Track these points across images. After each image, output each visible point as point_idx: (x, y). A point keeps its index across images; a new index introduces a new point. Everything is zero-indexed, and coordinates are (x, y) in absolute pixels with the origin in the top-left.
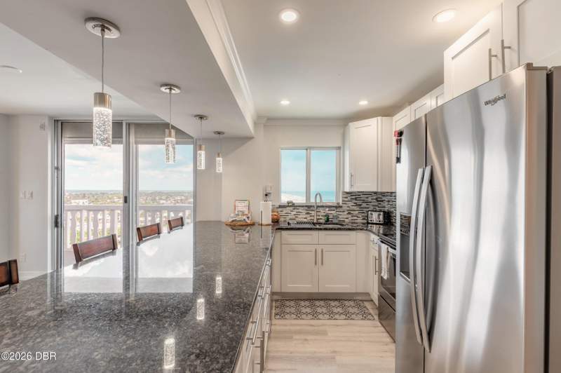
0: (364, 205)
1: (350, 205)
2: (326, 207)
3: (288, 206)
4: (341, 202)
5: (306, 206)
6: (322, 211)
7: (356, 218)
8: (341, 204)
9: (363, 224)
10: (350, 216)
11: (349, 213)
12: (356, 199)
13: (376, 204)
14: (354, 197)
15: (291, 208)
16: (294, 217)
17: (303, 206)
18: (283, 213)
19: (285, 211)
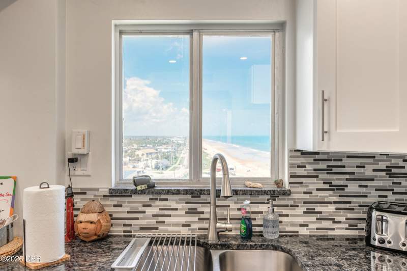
0: (353, 187)
1: (312, 187)
2: (244, 193)
3: (135, 192)
4: (286, 180)
5: (186, 192)
6: (233, 206)
7: (327, 224)
8: (287, 186)
9: (353, 240)
10: (312, 218)
11: (310, 212)
12: (329, 171)
13: (388, 184)
14: (323, 165)
15: (146, 198)
16: (152, 222)
17: (178, 192)
18: (121, 212)
19: (129, 204)
